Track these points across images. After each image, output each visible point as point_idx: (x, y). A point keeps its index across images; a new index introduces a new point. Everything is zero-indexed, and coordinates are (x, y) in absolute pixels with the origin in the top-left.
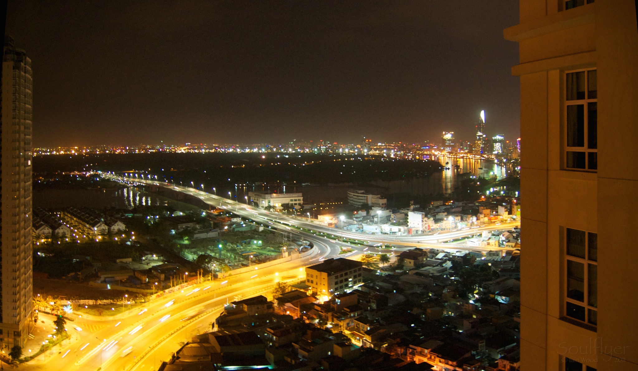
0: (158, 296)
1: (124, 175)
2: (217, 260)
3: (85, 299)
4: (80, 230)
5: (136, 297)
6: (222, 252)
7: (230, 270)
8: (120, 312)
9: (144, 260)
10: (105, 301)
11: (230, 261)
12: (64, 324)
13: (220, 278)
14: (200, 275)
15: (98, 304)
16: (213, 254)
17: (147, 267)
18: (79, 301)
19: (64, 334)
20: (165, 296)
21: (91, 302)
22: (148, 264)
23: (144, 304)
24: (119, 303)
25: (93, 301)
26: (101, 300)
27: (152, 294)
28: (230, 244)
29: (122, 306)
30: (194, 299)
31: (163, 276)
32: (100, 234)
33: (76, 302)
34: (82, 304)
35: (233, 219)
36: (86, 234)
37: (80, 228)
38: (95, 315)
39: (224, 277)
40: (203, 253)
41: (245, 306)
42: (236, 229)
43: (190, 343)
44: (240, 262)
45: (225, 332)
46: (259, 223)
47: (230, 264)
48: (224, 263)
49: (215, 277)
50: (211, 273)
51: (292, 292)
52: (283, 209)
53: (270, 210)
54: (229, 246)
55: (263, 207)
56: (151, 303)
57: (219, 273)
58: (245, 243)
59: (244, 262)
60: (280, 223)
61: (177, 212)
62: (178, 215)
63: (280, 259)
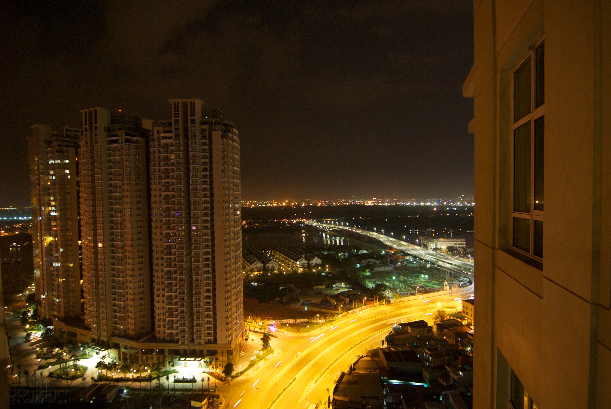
0: (343, 316)
1: (323, 222)
2: (390, 289)
3: (287, 319)
4: (286, 264)
5: (327, 316)
6: (396, 283)
7: (401, 297)
8: (314, 329)
9: (334, 287)
10: (302, 320)
11: (401, 291)
12: (269, 340)
13: (392, 304)
14: (376, 300)
15: (297, 322)
16: (387, 284)
17: (336, 293)
18: (282, 320)
19: (269, 349)
20: (348, 316)
21: (292, 321)
22: (337, 290)
23: (332, 322)
24: (313, 321)
25: (293, 320)
26: (299, 319)
27: (338, 314)
29: (314, 324)
30: (370, 319)
31: (347, 300)
32: (301, 267)
33: (279, 321)
34: (284, 323)
35: (406, 258)
36: (291, 267)
37: (286, 263)
38: (294, 332)
39: (395, 303)
40: (380, 283)
41: (409, 328)
42: (408, 265)
43: (364, 357)
44: (409, 292)
45: (391, 348)
46: (427, 261)
47: (401, 293)
48: (396, 292)
49: (388, 302)
50: (385, 299)
51: (450, 320)
52: (448, 251)
53: (437, 251)
54: (402, 278)
55: (431, 248)
56: (338, 321)
57: (391, 299)
58: (415, 276)
59: (412, 292)
60: (445, 262)
61: (362, 250)
62: (363, 253)
63: (442, 291)
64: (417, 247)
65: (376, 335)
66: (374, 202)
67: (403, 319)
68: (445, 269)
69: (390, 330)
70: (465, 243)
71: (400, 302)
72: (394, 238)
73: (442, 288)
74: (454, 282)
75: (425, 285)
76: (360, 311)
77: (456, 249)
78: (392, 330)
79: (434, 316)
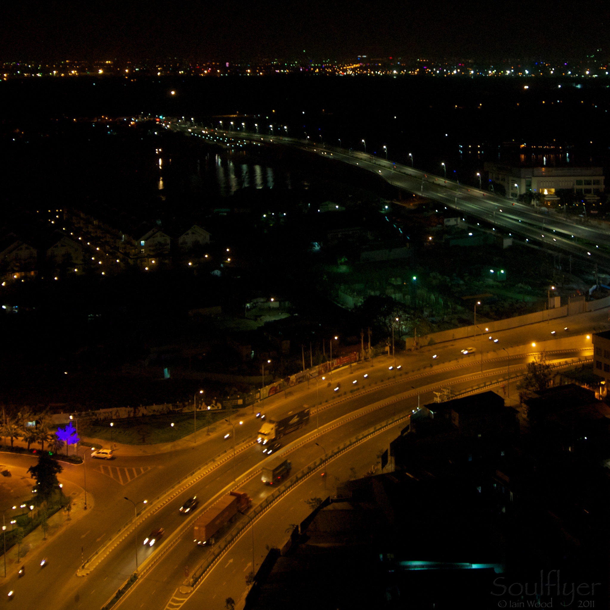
0: (275, 391)
2: (403, 307)
3: (110, 407)
5: (227, 394)
6: (419, 292)
7: (432, 331)
8: (189, 432)
9: (248, 310)
10: (155, 407)
11: (434, 313)
12: (56, 472)
13: (410, 350)
14: (366, 341)
15: (140, 414)
16: (397, 296)
17: (254, 325)
18: (96, 412)
19: (56, 497)
20: (288, 390)
21: (123, 412)
22: (256, 318)
23: (242, 411)
24: (186, 410)
25: (129, 409)
26: (146, 405)
27: (260, 385)
28: (438, 274)
29: (191, 416)
30: (350, 396)
31: (286, 345)
32: (152, 254)
33: (88, 415)
34: (102, 417)
35: (449, 221)
36: (121, 256)
38: (131, 443)
39: (419, 347)
40: (378, 293)
41: (456, 415)
42: (452, 242)
43: (333, 501)
44: (456, 316)
45: (407, 474)
46: (503, 231)
47: (433, 319)
48: (420, 317)
50: (391, 337)
51: (561, 387)
52: (558, 202)
53: (530, 202)
54: (434, 278)
55: (514, 195)
56: (258, 406)
58: (470, 273)
59: (464, 317)
60: (550, 231)
61: (327, 202)
62: (330, 209)
63: (542, 310)
64: (477, 192)
65: (365, 440)
66: (360, 68)
67: (439, 390)
68: (550, 252)
69: (403, 423)
70: (602, 179)
71: (431, 343)
72: (415, 167)
73: (542, 302)
74: (574, 286)
76: (320, 374)
77: (580, 196)
78: (409, 423)
79: (521, 378)
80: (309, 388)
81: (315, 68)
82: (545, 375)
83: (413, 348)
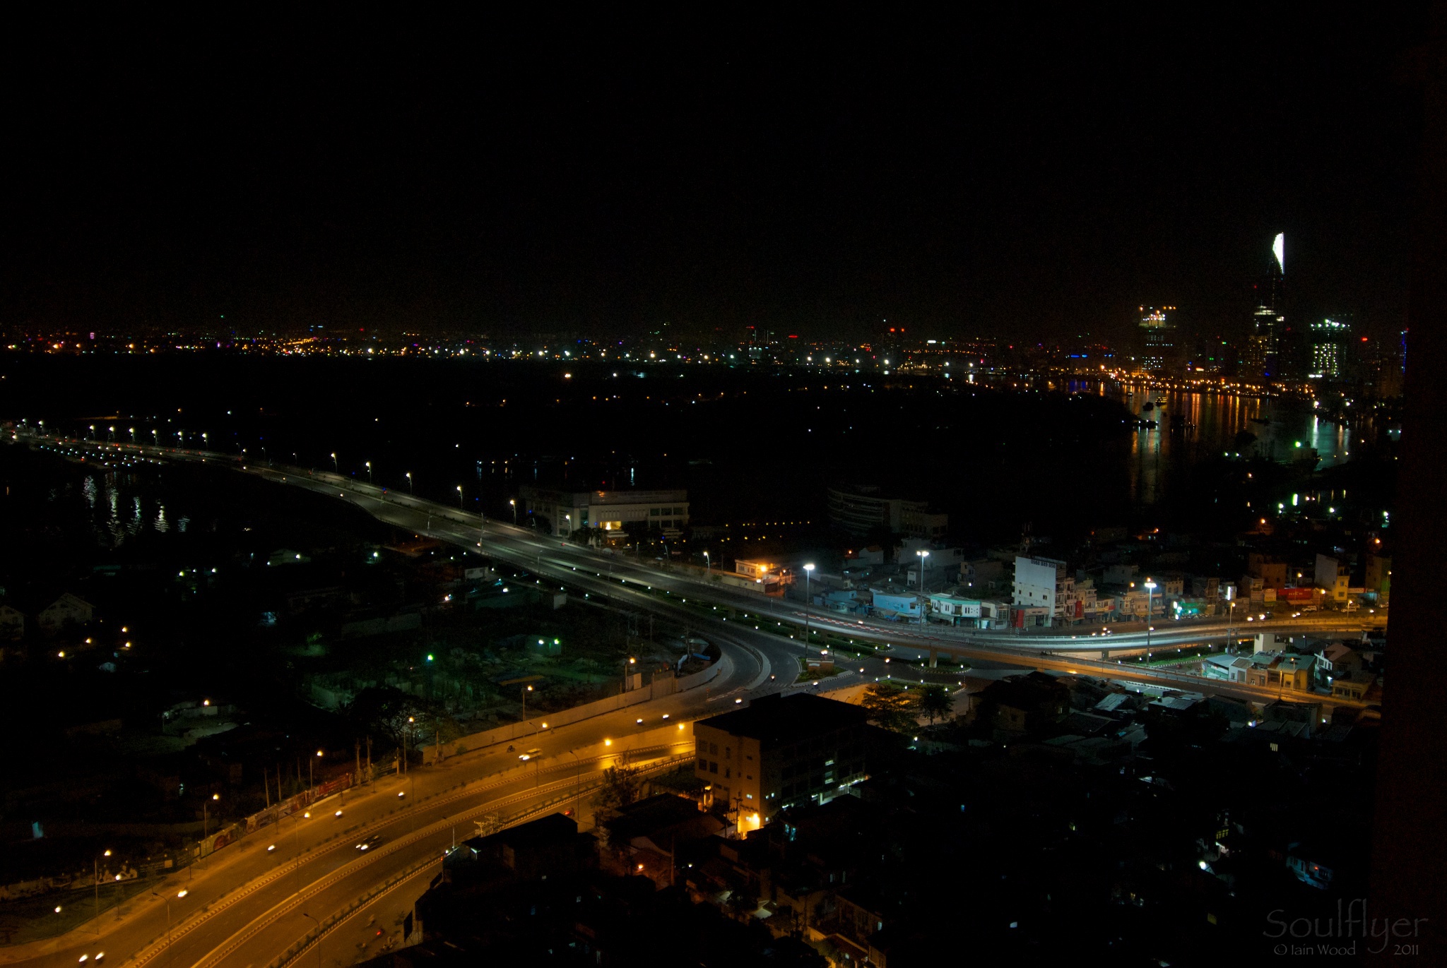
2: (419, 703)
5: (146, 853)
6: (436, 678)
7: (462, 734)
8: (88, 917)
9: (168, 721)
11: (461, 707)
13: (430, 764)
14: (363, 756)
16: (404, 686)
17: (179, 744)
20: (244, 839)
22: (181, 732)
26: (6, 883)
27: (201, 835)
28: (462, 651)
29: (88, 893)
35: (472, 572)
39: (443, 760)
40: (373, 684)
41: (509, 853)
42: (480, 604)
44: (494, 710)
46: (552, 584)
47: (461, 716)
48: (441, 714)
49: (413, 762)
50: (401, 747)
51: (651, 799)
52: (627, 540)
53: (587, 541)
54: (459, 656)
55: (564, 532)
56: (199, 867)
57: (424, 749)
58: (510, 647)
59: (506, 710)
60: (618, 582)
61: (280, 551)
62: (287, 561)
63: (617, 694)
64: (511, 530)
67: (481, 818)
68: (620, 611)
69: (433, 870)
70: (686, 505)
71: (461, 752)
72: (416, 494)
73: (616, 683)
74: (657, 658)
75: (552, 677)
76: (296, 809)
77: (656, 531)
78: (441, 870)
79: (595, 791)
80: (277, 834)
81: (242, 344)
82: (629, 785)
83: (434, 761)
